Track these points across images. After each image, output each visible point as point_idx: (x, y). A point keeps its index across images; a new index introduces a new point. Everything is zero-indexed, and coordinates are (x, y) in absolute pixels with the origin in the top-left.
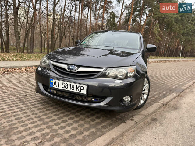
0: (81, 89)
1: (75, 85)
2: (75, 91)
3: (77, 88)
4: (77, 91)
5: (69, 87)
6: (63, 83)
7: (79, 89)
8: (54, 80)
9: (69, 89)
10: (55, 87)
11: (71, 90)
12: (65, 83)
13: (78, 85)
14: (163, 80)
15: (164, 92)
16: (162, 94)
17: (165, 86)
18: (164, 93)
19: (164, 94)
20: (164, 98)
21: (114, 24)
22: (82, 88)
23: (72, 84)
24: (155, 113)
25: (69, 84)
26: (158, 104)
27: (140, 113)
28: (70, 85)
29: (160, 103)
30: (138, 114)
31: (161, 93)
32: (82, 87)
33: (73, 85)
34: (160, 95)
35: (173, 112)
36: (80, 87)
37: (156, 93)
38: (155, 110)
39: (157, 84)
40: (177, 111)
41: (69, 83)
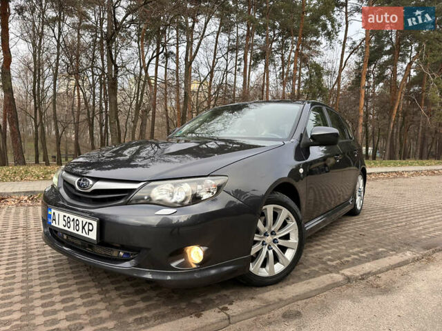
0: (89, 230)
1: (81, 219)
2: (80, 233)
3: (83, 228)
4: (84, 234)
5: (72, 223)
6: (65, 216)
7: (86, 228)
8: (53, 211)
9: (71, 230)
10: (53, 224)
11: (75, 232)
12: (67, 215)
13: (85, 220)
14: (406, 218)
15: (382, 247)
16: (371, 253)
17: (400, 233)
18: (380, 250)
19: (378, 254)
20: (369, 261)
21: (320, 89)
22: (91, 228)
23: (76, 218)
24: (307, 301)
25: (71, 219)
26: (332, 278)
27: (260, 296)
28: (74, 220)
29: (343, 274)
30: (252, 298)
31: (368, 251)
32: (90, 226)
33: (77, 220)
34: (364, 255)
35: (366, 300)
36: (87, 224)
37: (357, 249)
38: (311, 291)
39: (382, 226)
40: (381, 298)
41: (72, 217)
